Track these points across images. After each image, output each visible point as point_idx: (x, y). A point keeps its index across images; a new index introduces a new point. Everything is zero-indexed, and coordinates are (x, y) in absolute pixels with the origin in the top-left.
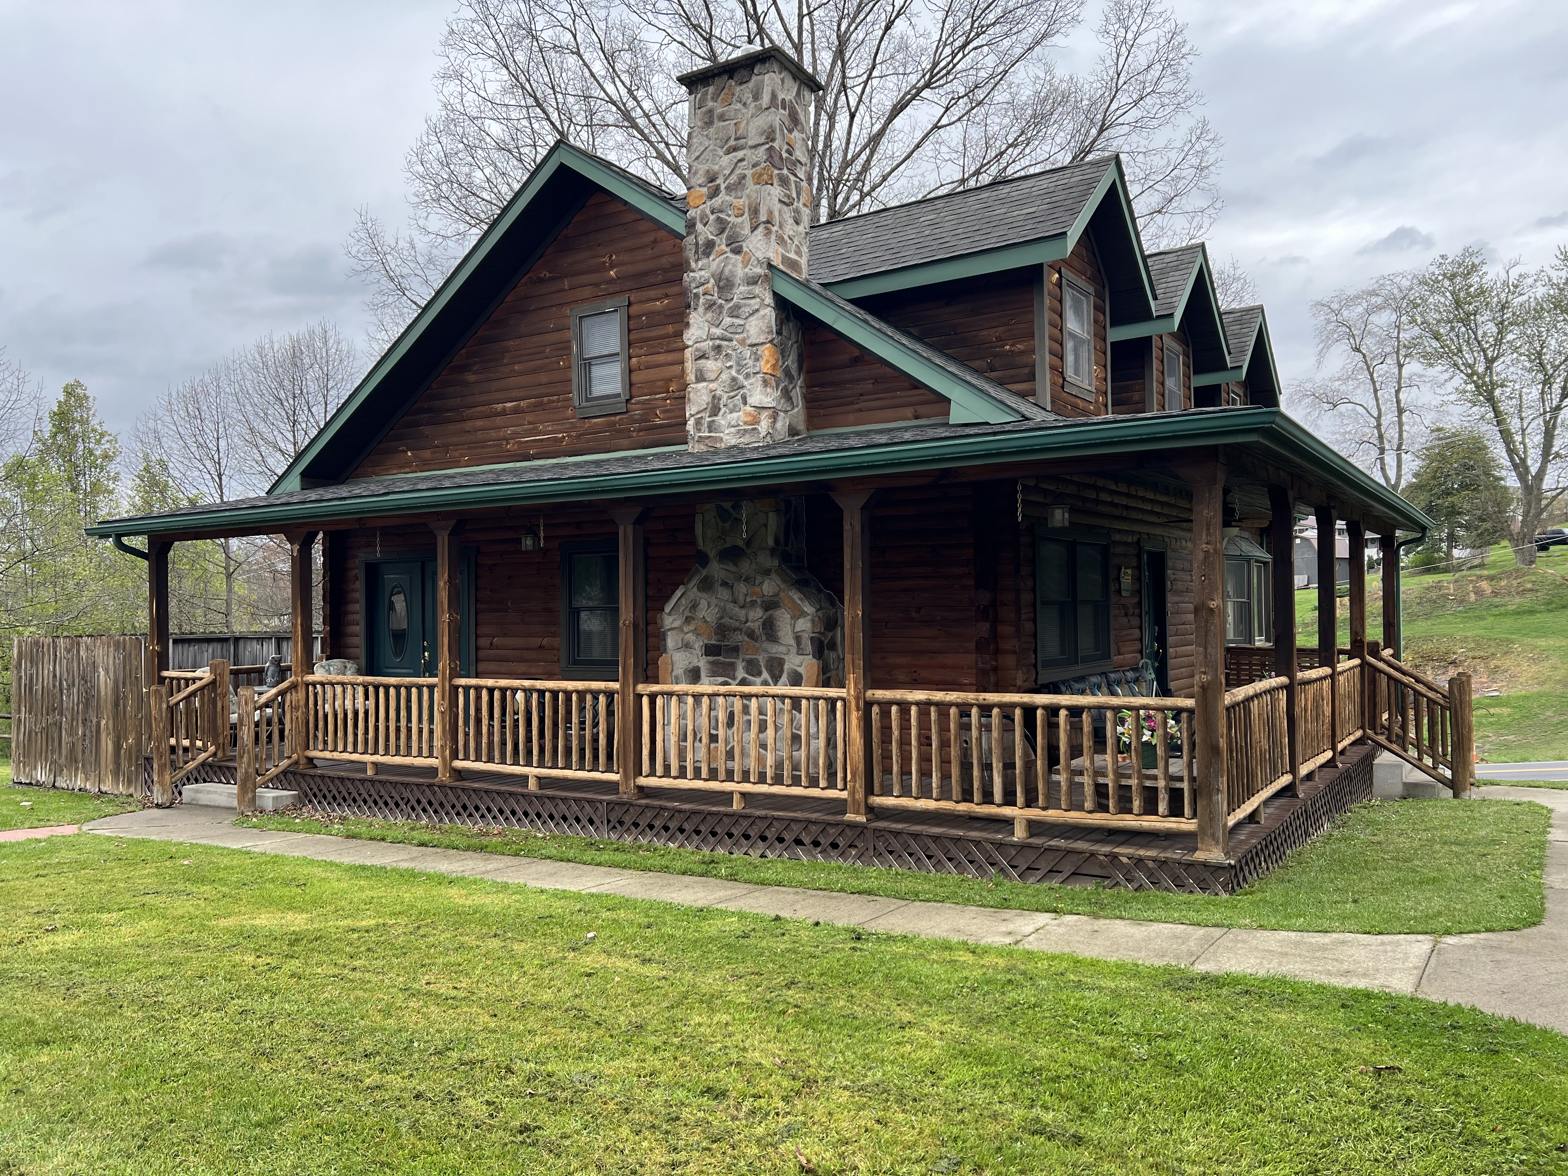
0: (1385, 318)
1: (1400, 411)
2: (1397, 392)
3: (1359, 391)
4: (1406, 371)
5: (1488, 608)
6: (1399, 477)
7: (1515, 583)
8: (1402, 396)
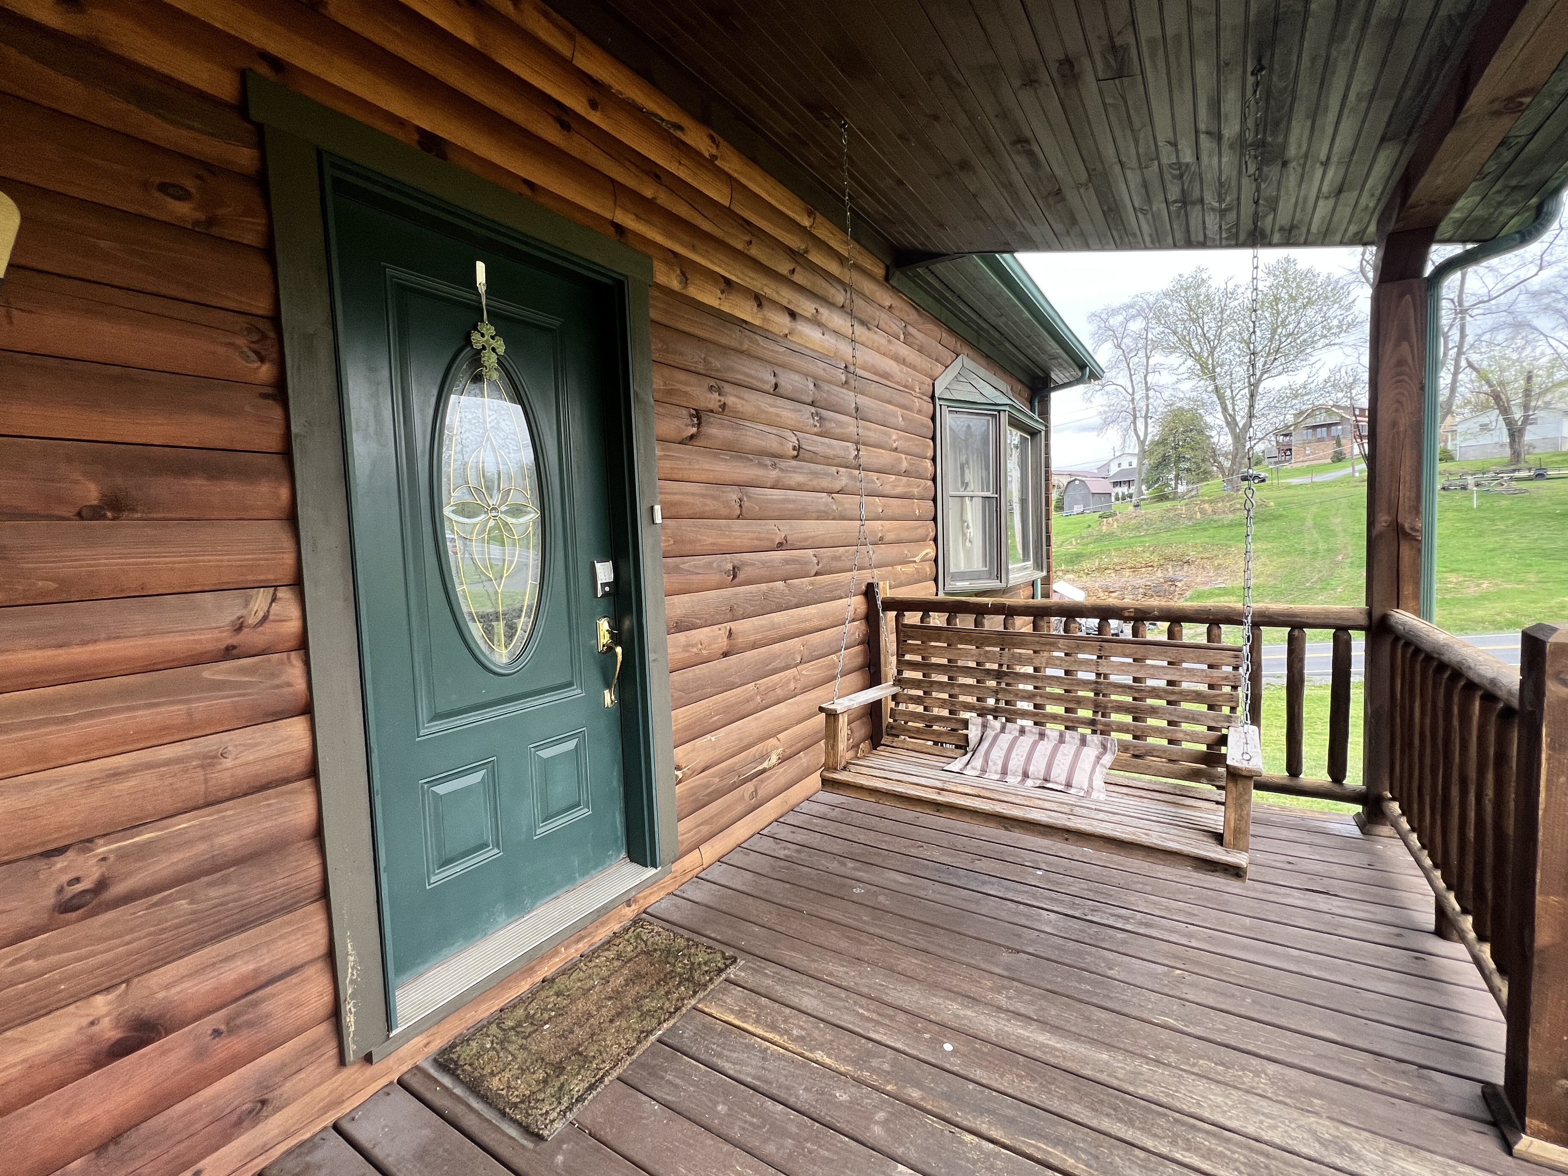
0: (1136, 326)
1: (1147, 389)
2: (1145, 376)
3: (1120, 376)
4: (1152, 361)
5: (1209, 523)
6: (1146, 434)
7: (1228, 505)
8: (1149, 379)
